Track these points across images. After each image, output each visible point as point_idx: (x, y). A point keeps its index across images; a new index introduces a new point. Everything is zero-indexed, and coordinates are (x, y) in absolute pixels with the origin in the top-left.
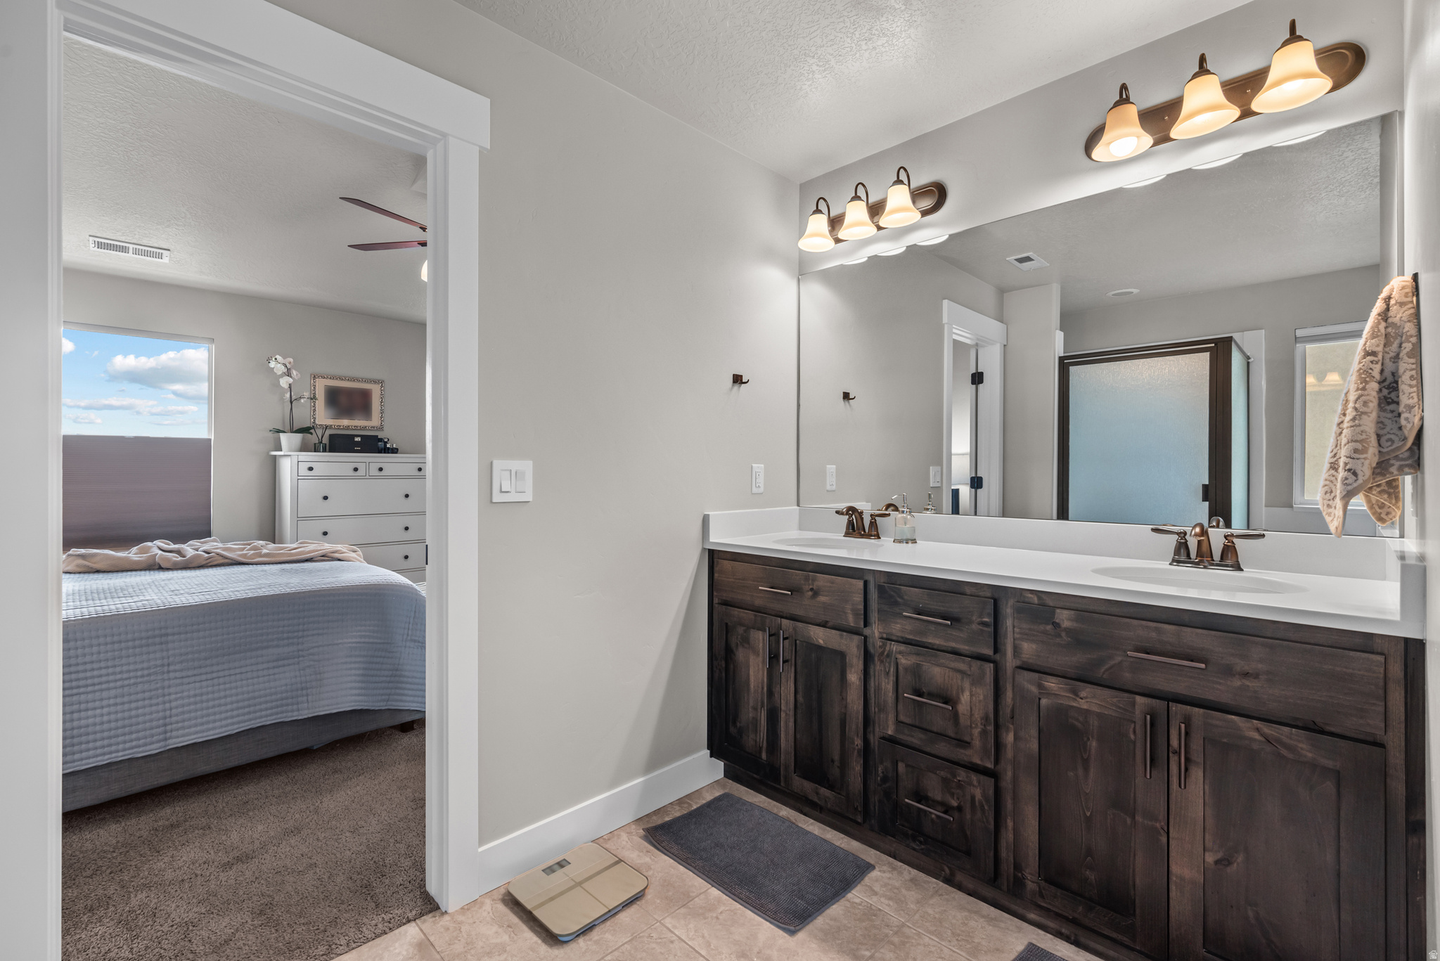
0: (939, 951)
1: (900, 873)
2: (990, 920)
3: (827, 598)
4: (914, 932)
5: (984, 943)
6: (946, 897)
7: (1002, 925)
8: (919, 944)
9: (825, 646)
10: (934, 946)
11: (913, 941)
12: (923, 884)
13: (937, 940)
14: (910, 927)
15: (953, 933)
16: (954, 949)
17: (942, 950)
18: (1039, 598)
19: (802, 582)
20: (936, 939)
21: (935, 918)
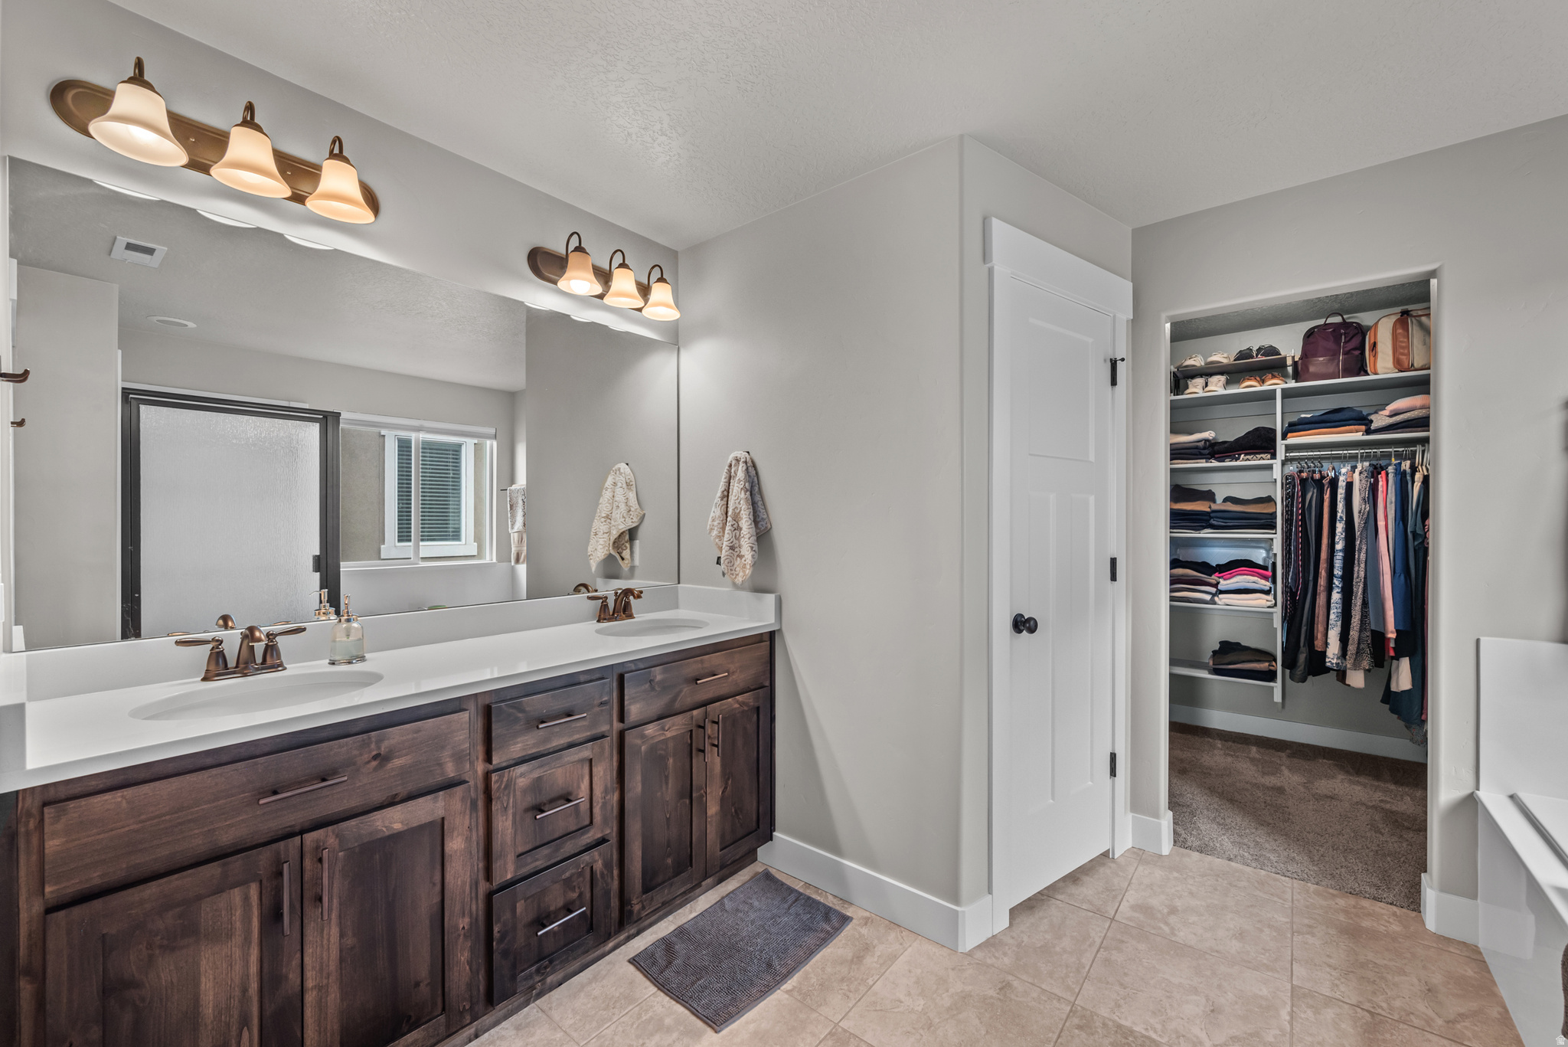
0: (623, 1025)
1: (502, 1038)
2: (595, 978)
3: (409, 757)
4: (594, 1040)
5: (622, 990)
6: (554, 1004)
7: (604, 972)
8: (612, 1039)
9: (406, 828)
10: (617, 1027)
11: (607, 1043)
12: (527, 1021)
13: (610, 1023)
14: (589, 1042)
15: (604, 1010)
16: (624, 1013)
17: (624, 1023)
18: (635, 665)
19: (356, 752)
20: (608, 1025)
21: (580, 1019)
